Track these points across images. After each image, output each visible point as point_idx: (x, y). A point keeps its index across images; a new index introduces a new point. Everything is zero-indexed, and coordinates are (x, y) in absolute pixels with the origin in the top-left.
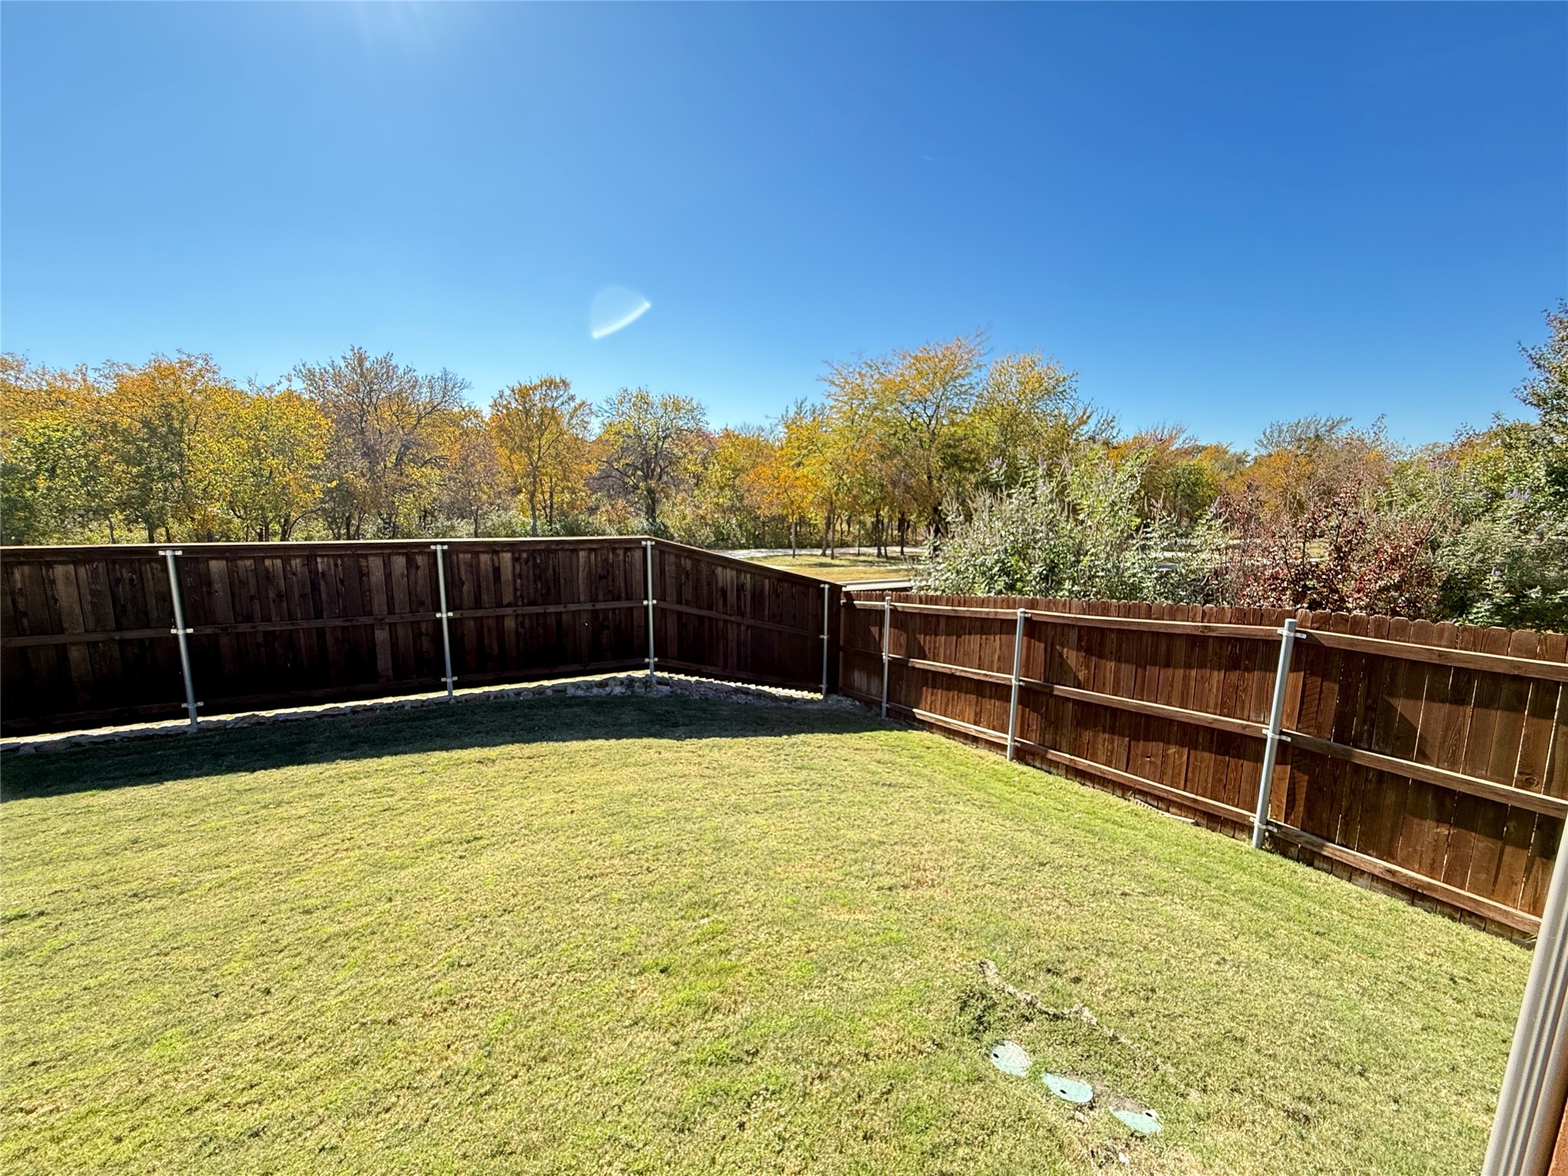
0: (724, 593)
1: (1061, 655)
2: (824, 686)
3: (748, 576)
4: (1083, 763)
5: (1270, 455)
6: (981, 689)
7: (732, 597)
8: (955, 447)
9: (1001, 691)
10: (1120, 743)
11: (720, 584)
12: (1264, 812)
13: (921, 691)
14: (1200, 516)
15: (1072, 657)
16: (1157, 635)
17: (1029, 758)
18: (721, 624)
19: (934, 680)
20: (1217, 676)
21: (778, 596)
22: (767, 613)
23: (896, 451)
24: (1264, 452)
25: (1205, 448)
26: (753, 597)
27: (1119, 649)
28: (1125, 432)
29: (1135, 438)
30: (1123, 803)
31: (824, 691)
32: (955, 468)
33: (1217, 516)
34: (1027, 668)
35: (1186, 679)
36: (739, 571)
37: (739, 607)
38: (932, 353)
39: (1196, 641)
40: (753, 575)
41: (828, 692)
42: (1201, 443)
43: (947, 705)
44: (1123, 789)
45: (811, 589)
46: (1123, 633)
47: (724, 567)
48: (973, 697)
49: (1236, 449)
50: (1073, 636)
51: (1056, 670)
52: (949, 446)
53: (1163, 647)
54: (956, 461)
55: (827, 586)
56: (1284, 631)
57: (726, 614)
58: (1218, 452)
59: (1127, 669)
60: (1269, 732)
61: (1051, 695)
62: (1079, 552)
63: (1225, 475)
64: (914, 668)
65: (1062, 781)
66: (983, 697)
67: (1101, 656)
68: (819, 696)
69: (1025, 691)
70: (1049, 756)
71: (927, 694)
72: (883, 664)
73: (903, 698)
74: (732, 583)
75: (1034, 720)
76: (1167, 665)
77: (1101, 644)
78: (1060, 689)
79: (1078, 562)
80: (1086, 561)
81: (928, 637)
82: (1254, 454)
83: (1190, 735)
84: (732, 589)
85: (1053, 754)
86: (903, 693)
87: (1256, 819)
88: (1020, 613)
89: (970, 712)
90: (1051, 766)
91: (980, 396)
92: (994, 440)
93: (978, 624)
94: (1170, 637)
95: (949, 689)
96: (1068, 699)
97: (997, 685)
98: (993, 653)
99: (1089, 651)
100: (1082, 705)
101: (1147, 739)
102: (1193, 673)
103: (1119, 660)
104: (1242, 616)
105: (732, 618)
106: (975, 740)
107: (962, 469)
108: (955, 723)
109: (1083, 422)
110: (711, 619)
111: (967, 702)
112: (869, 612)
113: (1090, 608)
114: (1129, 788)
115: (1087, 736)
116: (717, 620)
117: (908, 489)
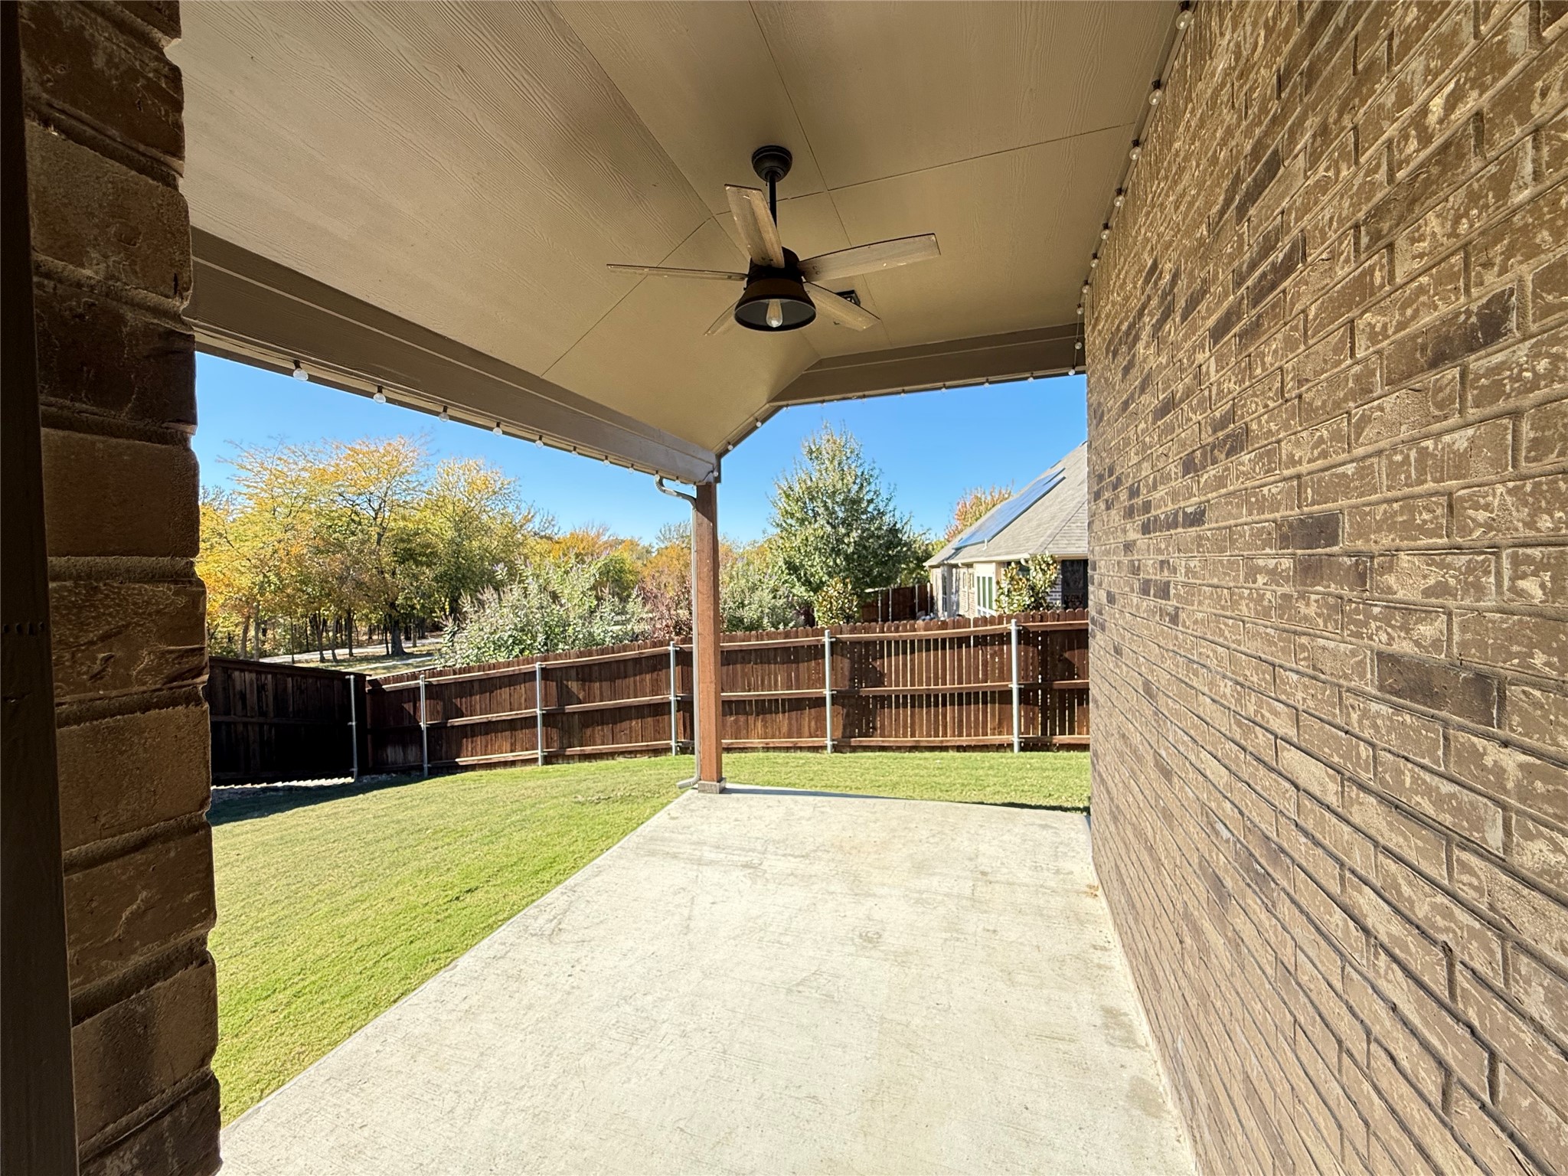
0: (243, 696)
1: (567, 686)
2: (355, 770)
3: (270, 676)
4: (588, 749)
5: (667, 548)
6: (512, 725)
7: (252, 699)
8: (409, 541)
9: (530, 722)
10: (607, 729)
11: (238, 688)
12: (677, 738)
13: (461, 742)
14: (629, 596)
15: (574, 686)
16: (618, 662)
17: (554, 760)
18: (240, 728)
19: (473, 731)
20: (648, 677)
21: (302, 692)
22: (291, 709)
23: (340, 546)
24: (663, 546)
25: (623, 541)
26: (275, 697)
27: (600, 674)
28: (564, 529)
29: (572, 534)
30: (613, 762)
31: (355, 774)
32: (411, 562)
33: (638, 596)
34: (546, 701)
35: (635, 682)
36: (258, 673)
37: (260, 707)
38: (373, 448)
39: (637, 661)
40: (274, 675)
41: (361, 774)
42: (621, 537)
43: (486, 746)
44: (611, 755)
45: (335, 682)
46: (601, 665)
47: (242, 671)
48: (508, 733)
49: (645, 543)
50: (573, 673)
51: (566, 696)
52: (402, 540)
53: (622, 668)
54: (411, 555)
55: (352, 677)
56: (671, 648)
57: (246, 716)
58: (633, 545)
59: (606, 684)
60: (672, 698)
61: (564, 714)
62: (566, 624)
63: (639, 563)
64: (453, 727)
65: (577, 765)
66: (516, 730)
67: (591, 681)
68: (350, 780)
69: (545, 716)
70: (567, 753)
71: (467, 744)
72: (422, 732)
73: (444, 755)
74: (251, 684)
75: (555, 734)
76: (625, 677)
77: (590, 675)
78: (569, 708)
79: (565, 630)
80: (570, 630)
81: (464, 700)
82: (657, 547)
83: (640, 711)
84: (252, 691)
85: (569, 751)
86: (444, 749)
87: (673, 743)
88: (537, 666)
89: (507, 745)
90: (570, 759)
91: (430, 493)
92: (450, 534)
93: (506, 680)
94: (625, 661)
95: (487, 734)
96: (574, 713)
97: (525, 718)
98: (520, 698)
99: (584, 680)
100: (584, 713)
101: (621, 722)
102: (638, 678)
103: (601, 681)
104: (654, 645)
105: (254, 720)
106: (513, 763)
107: (418, 563)
108: (495, 757)
109: (528, 520)
110: (228, 724)
111: (504, 739)
112: (400, 692)
113: (581, 654)
114: (615, 753)
115: (589, 732)
116: (235, 723)
117: (359, 585)
